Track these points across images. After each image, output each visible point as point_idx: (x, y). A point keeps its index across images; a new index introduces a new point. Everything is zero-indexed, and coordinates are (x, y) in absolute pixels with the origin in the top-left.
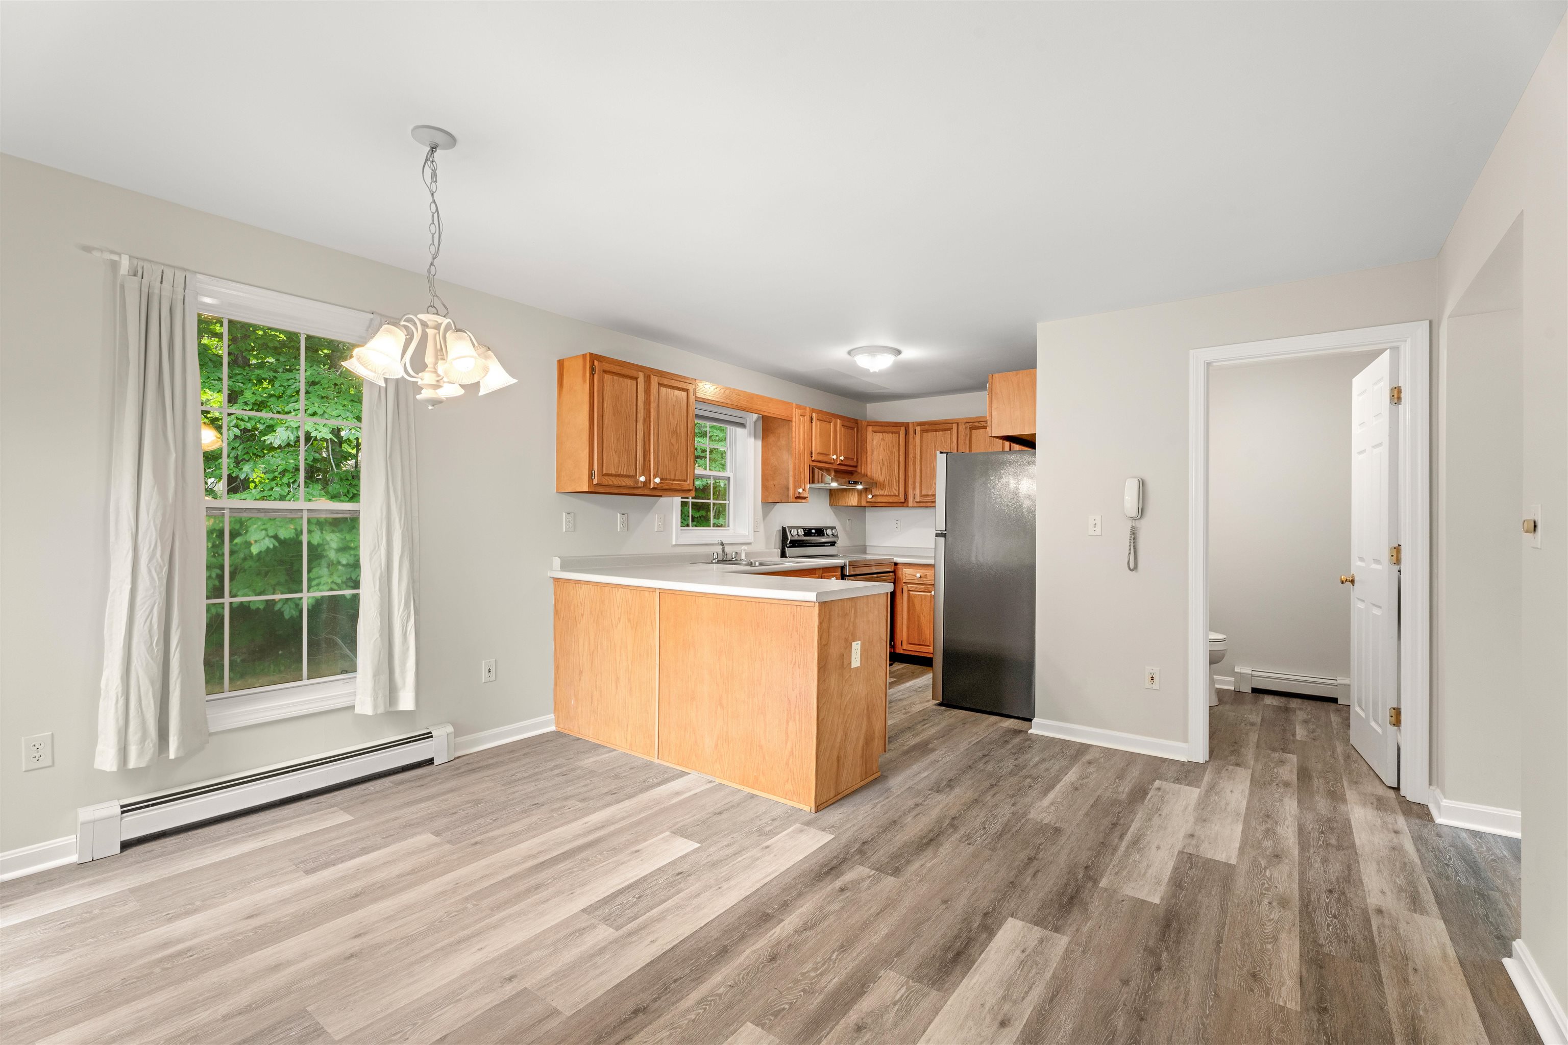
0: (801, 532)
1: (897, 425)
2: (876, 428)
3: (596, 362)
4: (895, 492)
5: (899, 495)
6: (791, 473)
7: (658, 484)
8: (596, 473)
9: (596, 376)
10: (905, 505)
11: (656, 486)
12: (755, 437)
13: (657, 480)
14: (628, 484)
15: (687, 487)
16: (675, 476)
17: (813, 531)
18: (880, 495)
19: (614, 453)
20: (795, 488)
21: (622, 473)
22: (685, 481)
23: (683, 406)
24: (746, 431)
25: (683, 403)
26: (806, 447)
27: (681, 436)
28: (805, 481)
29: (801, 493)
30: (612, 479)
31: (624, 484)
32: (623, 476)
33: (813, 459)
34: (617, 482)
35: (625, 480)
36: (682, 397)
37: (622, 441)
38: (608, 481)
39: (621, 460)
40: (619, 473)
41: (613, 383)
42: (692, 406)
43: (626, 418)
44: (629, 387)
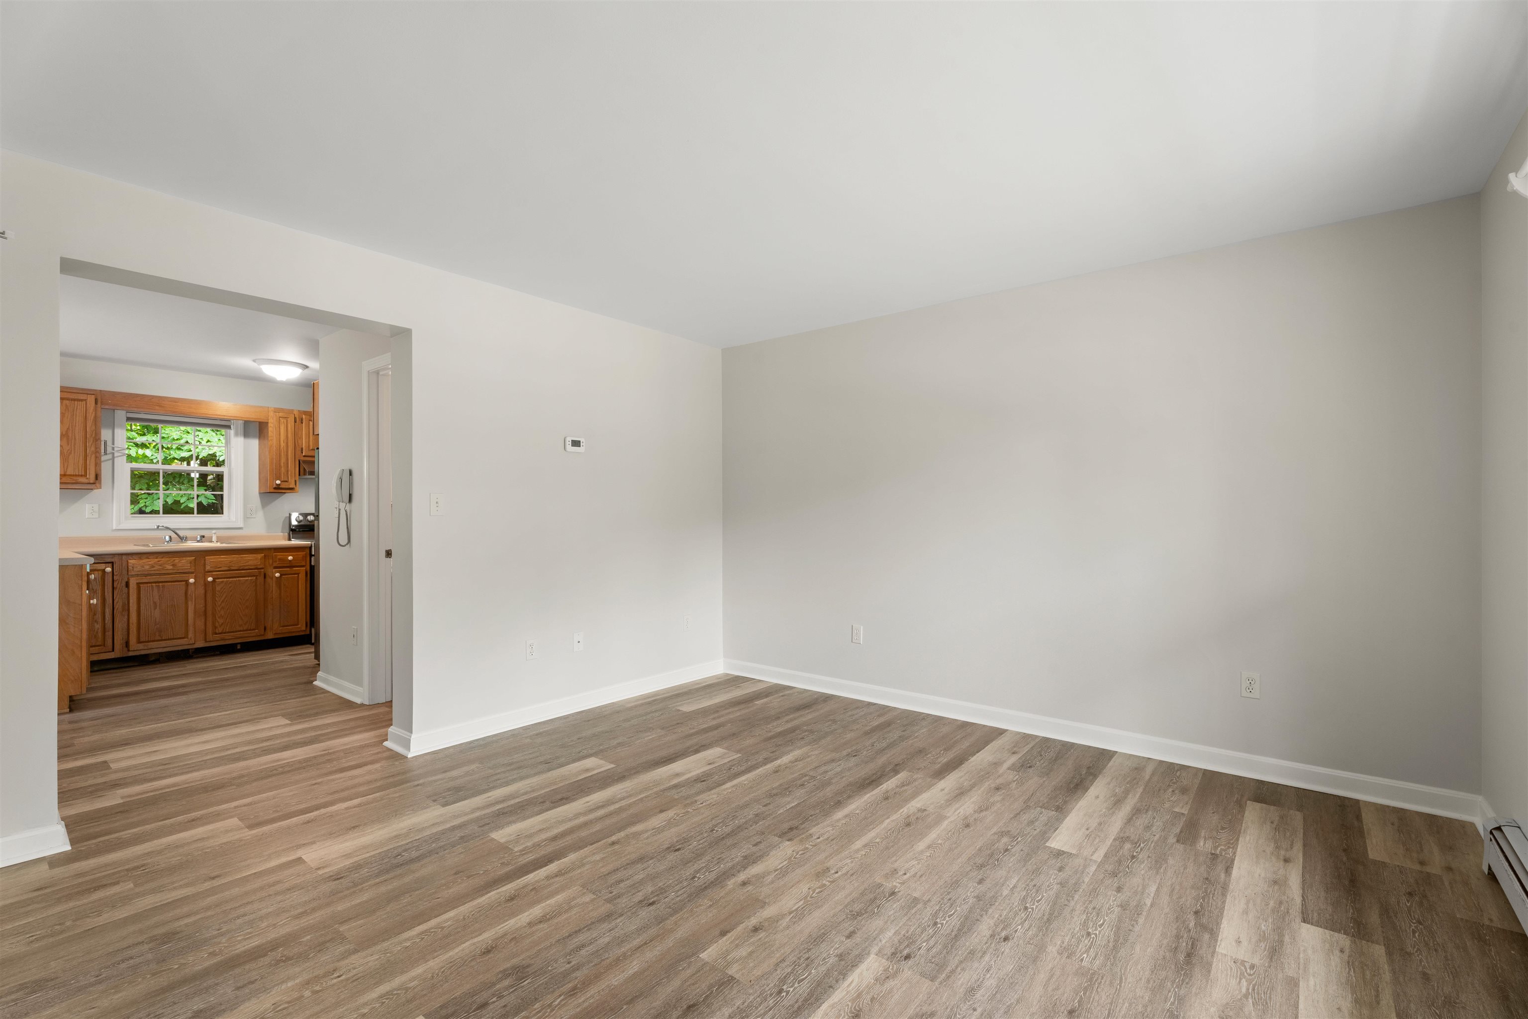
0: (311, 518)
6: (268, 467)
12: (246, 437)
15: (86, 481)
16: (68, 472)
20: (272, 480)
22: (82, 476)
23: (78, 414)
24: (232, 432)
25: (78, 411)
26: (289, 444)
27: (75, 439)
28: (288, 474)
29: (279, 485)
33: (304, 454)
36: (76, 406)
42: (92, 413)
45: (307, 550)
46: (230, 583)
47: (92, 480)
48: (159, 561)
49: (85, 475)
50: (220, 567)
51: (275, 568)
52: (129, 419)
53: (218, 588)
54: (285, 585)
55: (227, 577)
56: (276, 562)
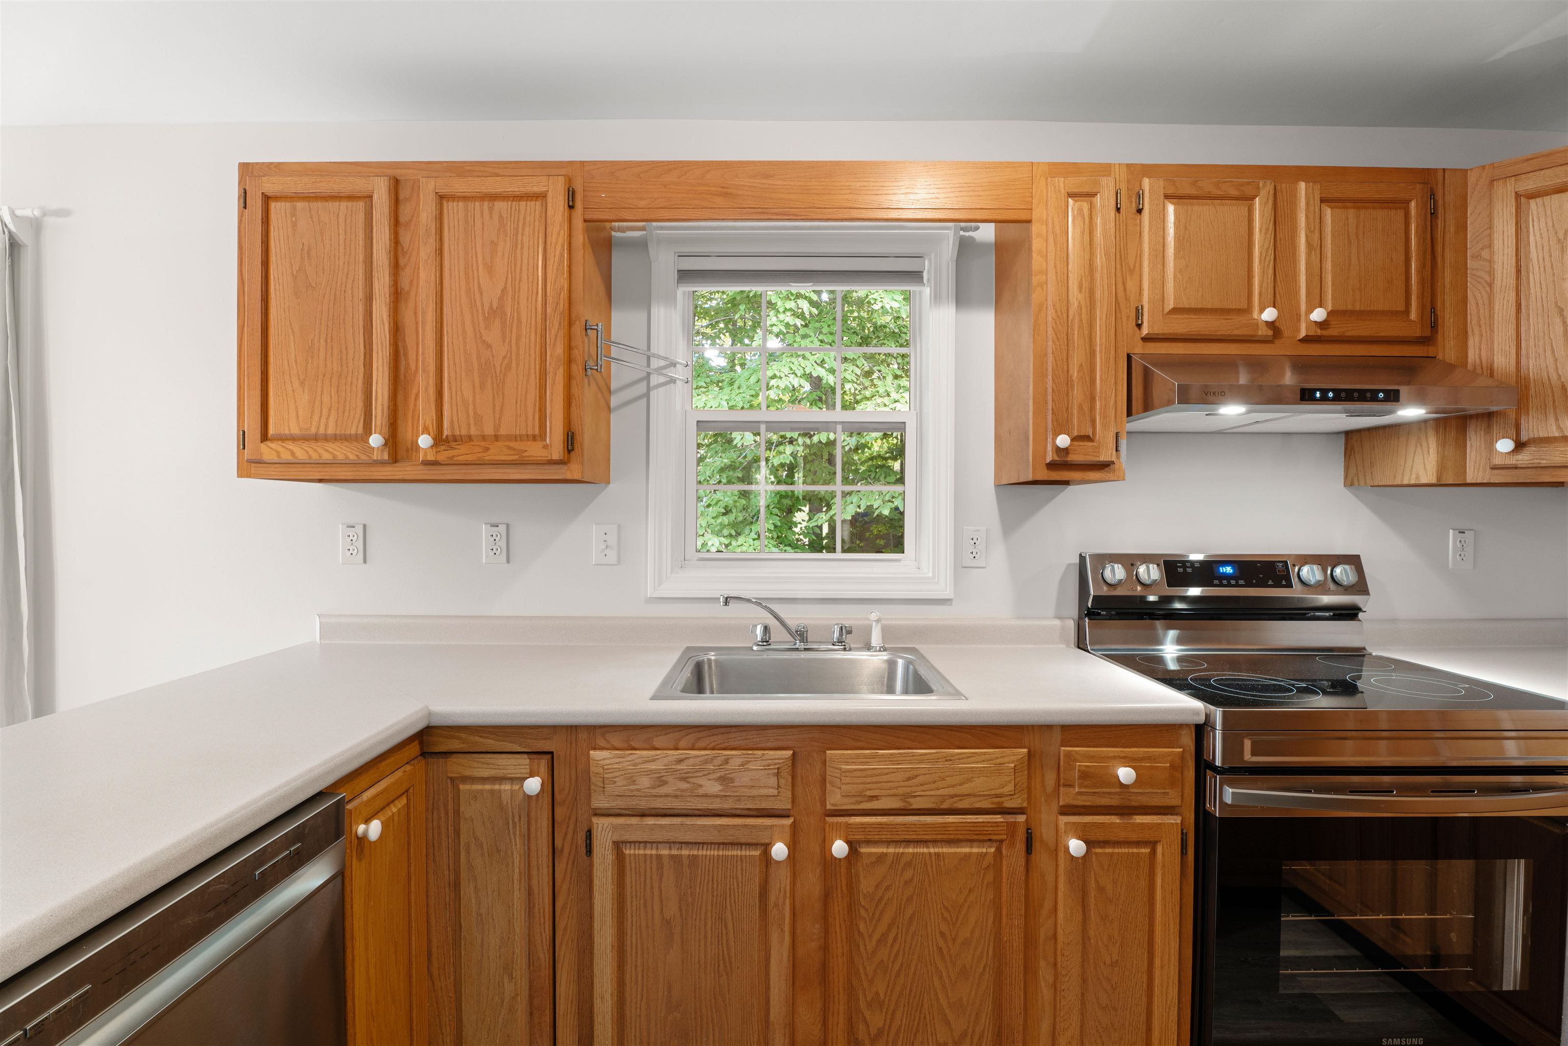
0: (1151, 573)
3: (249, 181)
6: (1031, 389)
7: (430, 451)
8: (247, 437)
9: (248, 212)
12: (963, 302)
13: (424, 441)
14: (341, 457)
15: (543, 455)
16: (497, 428)
17: (1228, 569)
19: (296, 384)
20: (1045, 436)
21: (322, 431)
22: (534, 438)
23: (526, 240)
24: (926, 291)
26: (1098, 295)
27: (519, 319)
28: (1092, 408)
29: (1066, 451)
30: (291, 445)
31: (326, 456)
32: (326, 438)
33: (1145, 331)
34: (307, 452)
35: (330, 446)
36: (522, 217)
37: (322, 354)
38: (278, 453)
39: (318, 398)
40: (313, 431)
41: (294, 219)
42: (558, 234)
43: (332, 297)
44: (341, 220)
45: (1188, 740)
46: (909, 864)
47: (557, 452)
48: (680, 761)
49: (542, 436)
50: (875, 798)
51: (1067, 810)
52: (685, 276)
53: (866, 884)
54: (1101, 889)
55: (897, 838)
56: (1071, 786)
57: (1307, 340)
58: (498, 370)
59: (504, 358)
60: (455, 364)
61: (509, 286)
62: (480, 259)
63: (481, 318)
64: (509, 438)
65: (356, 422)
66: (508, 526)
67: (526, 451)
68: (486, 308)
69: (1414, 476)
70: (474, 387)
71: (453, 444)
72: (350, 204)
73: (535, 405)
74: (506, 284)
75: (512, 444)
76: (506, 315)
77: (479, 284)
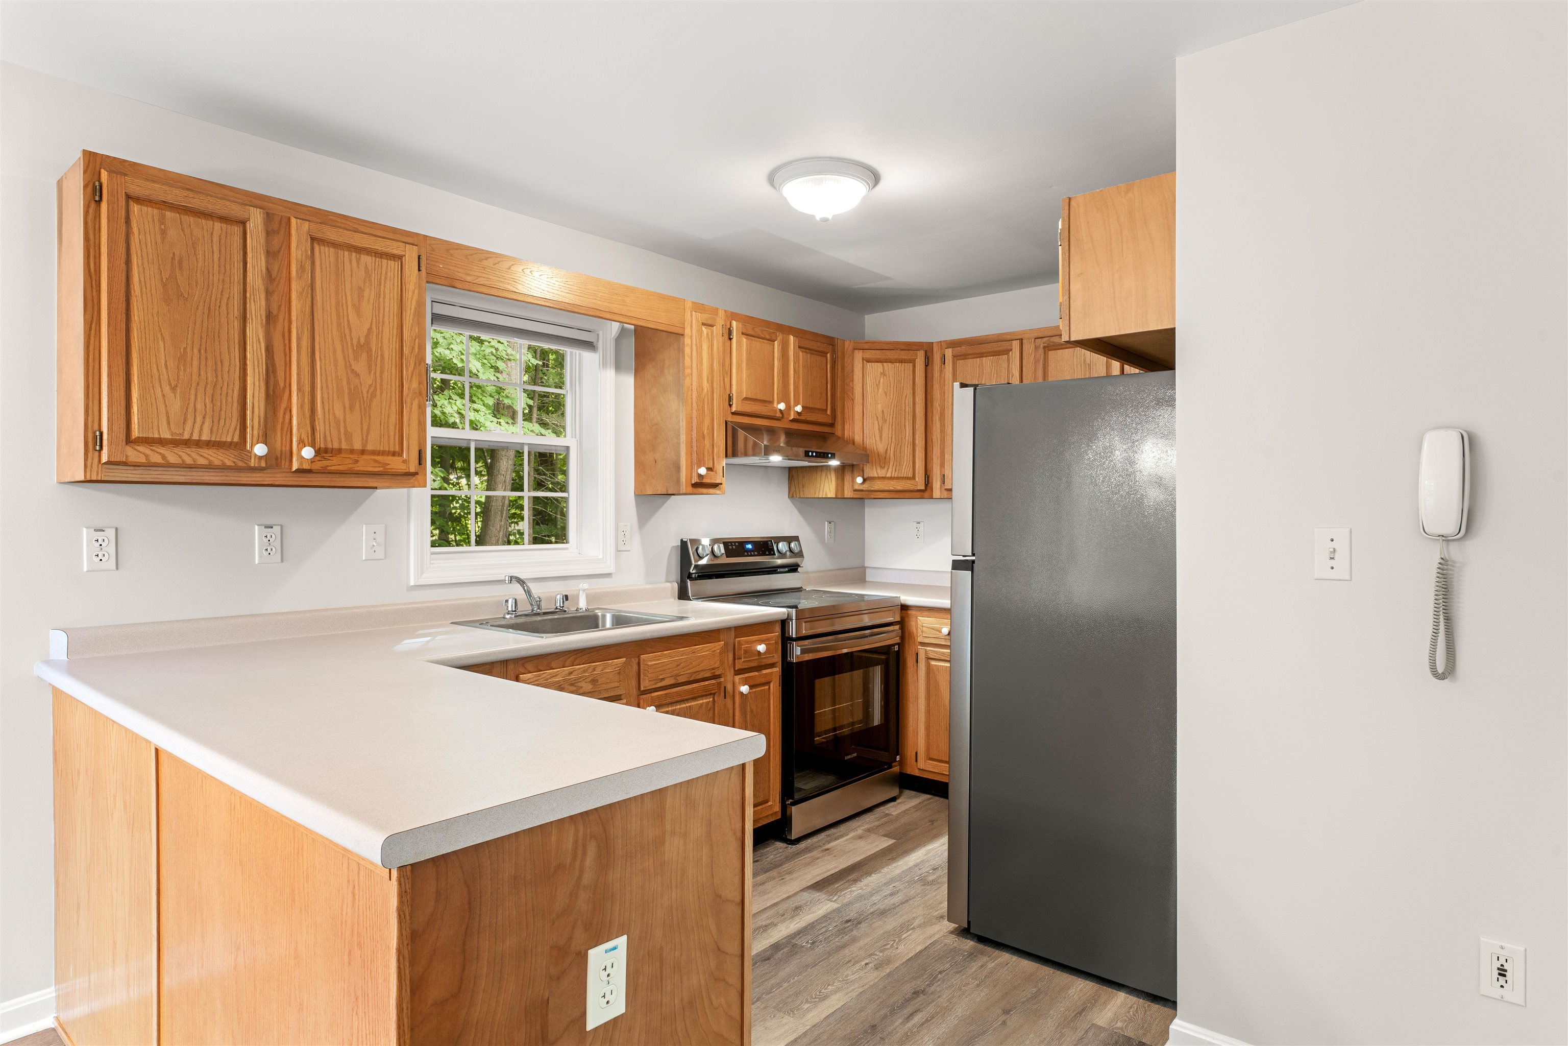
0: (720, 549)
1: (911, 346)
2: (869, 354)
3: (104, 175)
4: (906, 471)
5: (914, 478)
6: (683, 437)
7: (312, 461)
8: (105, 437)
9: (104, 206)
10: (927, 494)
11: (306, 466)
12: (618, 367)
13: (308, 453)
14: (217, 462)
15: (402, 468)
16: (365, 443)
17: (749, 546)
18: (879, 478)
19: (167, 389)
20: (691, 467)
21: (195, 437)
22: (394, 454)
23: (387, 292)
24: (596, 356)
25: (388, 285)
26: (715, 386)
27: (382, 356)
28: (713, 452)
29: (703, 476)
30: (162, 450)
31: (202, 461)
32: (198, 444)
33: (734, 409)
34: (180, 457)
35: (205, 452)
36: (384, 272)
37: (196, 363)
38: (146, 456)
39: (192, 405)
40: (186, 436)
41: (163, 227)
42: (414, 292)
43: (206, 311)
44: (215, 239)
45: (778, 628)
47: (413, 466)
49: (401, 453)
50: (663, 679)
51: (738, 672)
52: (435, 318)
54: (752, 711)
55: (673, 700)
56: (740, 658)
57: (794, 421)
58: (365, 395)
59: (370, 386)
60: (327, 386)
61: (374, 327)
62: (349, 300)
63: (350, 351)
64: (374, 453)
65: (232, 430)
66: (281, 526)
67: (389, 464)
68: (355, 342)
69: (824, 493)
70: (345, 408)
71: (326, 455)
72: (224, 226)
73: (395, 427)
74: (371, 324)
75: (377, 458)
76: (371, 350)
77: (348, 321)
